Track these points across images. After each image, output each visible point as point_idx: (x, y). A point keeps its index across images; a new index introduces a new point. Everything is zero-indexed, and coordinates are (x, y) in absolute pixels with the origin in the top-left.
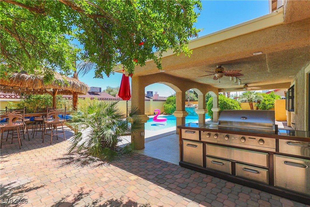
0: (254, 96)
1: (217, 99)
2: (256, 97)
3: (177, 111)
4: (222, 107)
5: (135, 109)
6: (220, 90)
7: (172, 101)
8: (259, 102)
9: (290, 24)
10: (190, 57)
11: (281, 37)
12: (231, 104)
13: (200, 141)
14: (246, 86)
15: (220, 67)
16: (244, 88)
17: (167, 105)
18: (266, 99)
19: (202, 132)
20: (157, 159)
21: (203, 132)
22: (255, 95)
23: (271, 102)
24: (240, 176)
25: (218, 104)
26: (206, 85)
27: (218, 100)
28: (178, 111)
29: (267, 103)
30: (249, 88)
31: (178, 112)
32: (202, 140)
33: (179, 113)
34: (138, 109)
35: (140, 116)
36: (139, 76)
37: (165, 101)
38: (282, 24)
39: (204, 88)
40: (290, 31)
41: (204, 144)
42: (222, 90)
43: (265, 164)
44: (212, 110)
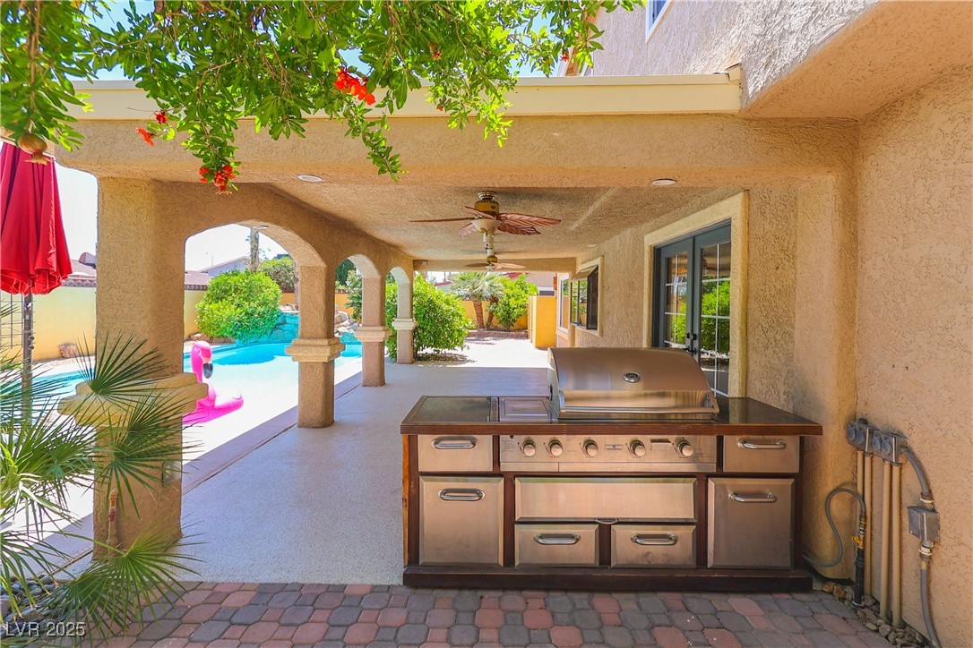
0: (487, 284)
1: (408, 290)
2: (491, 286)
3: (302, 337)
4: (424, 316)
5: (126, 353)
6: (417, 264)
7: (236, 290)
8: (494, 300)
9: (750, 120)
10: (501, 146)
11: (730, 150)
12: (445, 307)
13: (496, 474)
14: (494, 259)
15: (487, 199)
16: (489, 263)
17: (214, 306)
18: (511, 293)
19: (504, 438)
20: (283, 587)
21: (512, 437)
22: (487, 280)
23: (520, 302)
24: (625, 563)
25: (412, 306)
26: (390, 245)
27: (413, 296)
28: (309, 338)
29: (512, 302)
30: (499, 266)
31: (308, 342)
32: (504, 467)
33: (314, 346)
34: (146, 349)
35: (161, 383)
36: (156, 181)
37: (204, 288)
38: (733, 115)
39: (384, 253)
40: (749, 140)
41: (510, 479)
42: (424, 263)
43: (687, 511)
44: (393, 324)
